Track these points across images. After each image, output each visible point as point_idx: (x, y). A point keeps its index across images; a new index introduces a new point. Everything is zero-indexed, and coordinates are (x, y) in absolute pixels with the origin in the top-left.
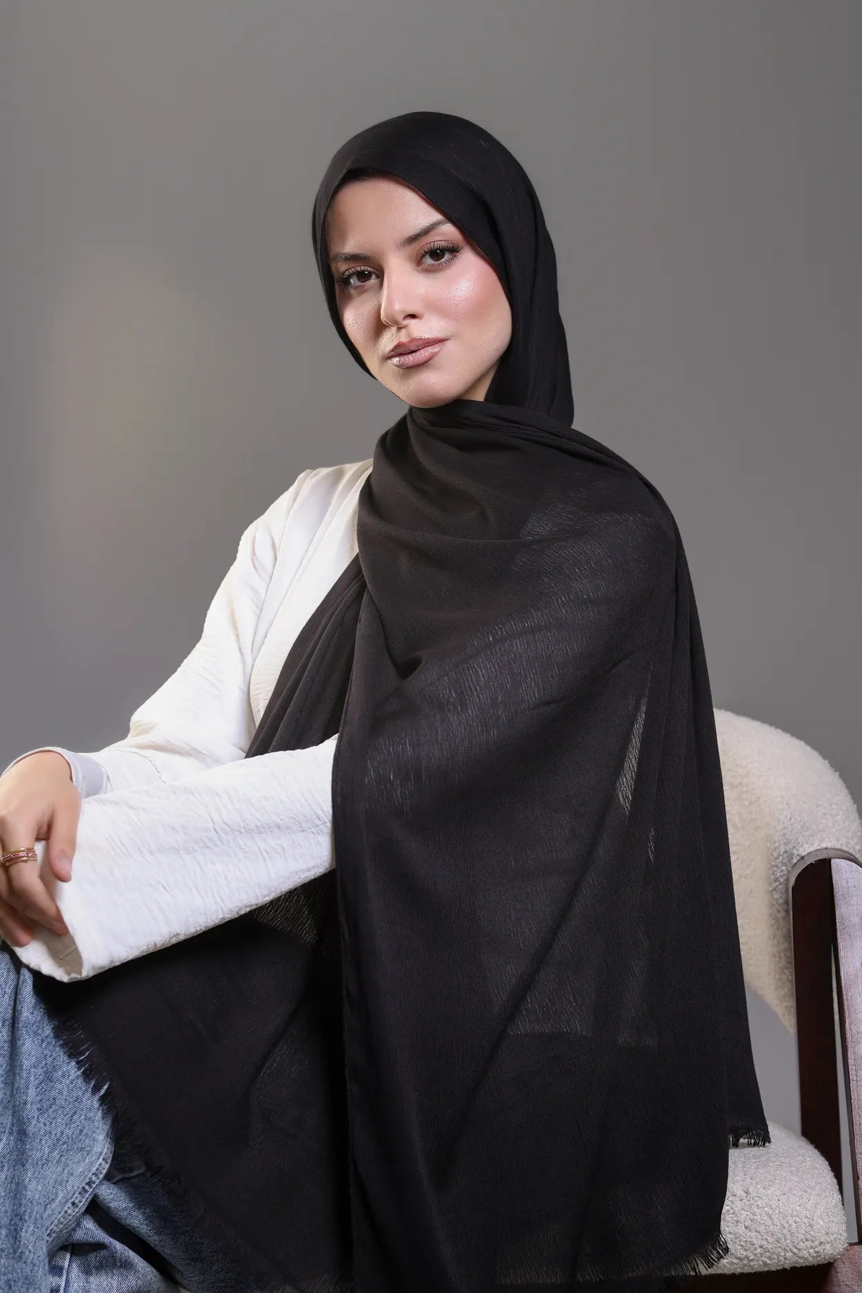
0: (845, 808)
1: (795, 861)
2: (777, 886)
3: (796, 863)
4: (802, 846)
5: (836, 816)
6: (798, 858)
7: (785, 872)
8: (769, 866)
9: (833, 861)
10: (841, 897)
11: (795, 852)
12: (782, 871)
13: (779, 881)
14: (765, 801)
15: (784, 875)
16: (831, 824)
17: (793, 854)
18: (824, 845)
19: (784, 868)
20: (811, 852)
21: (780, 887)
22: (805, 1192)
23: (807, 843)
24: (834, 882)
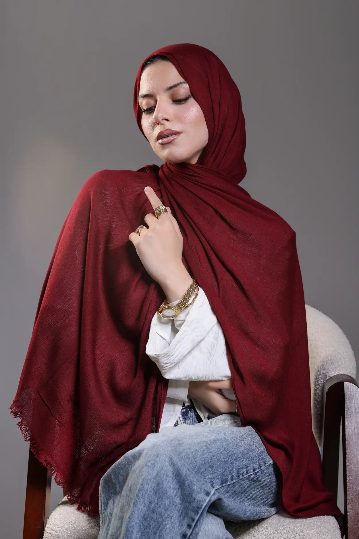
0: (349, 354)
1: (327, 378)
2: (319, 388)
3: (328, 380)
4: (331, 372)
5: (346, 358)
6: (329, 377)
7: (323, 382)
8: (316, 378)
9: (345, 383)
10: (348, 399)
11: (328, 375)
12: (321, 381)
13: (320, 385)
14: (314, 347)
15: (322, 383)
16: (343, 363)
17: (326, 375)
18: (340, 373)
19: (322, 380)
20: (335, 375)
21: (320, 388)
22: (326, 532)
23: (333, 371)
24: (345, 392)
